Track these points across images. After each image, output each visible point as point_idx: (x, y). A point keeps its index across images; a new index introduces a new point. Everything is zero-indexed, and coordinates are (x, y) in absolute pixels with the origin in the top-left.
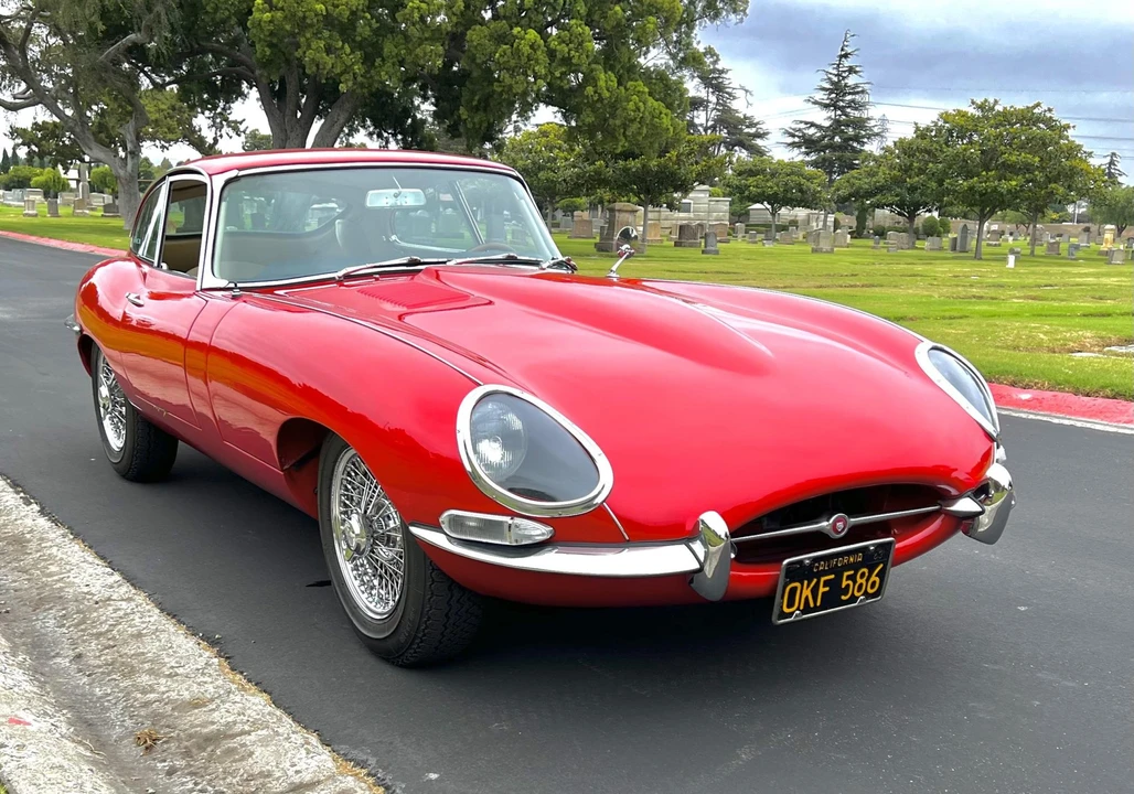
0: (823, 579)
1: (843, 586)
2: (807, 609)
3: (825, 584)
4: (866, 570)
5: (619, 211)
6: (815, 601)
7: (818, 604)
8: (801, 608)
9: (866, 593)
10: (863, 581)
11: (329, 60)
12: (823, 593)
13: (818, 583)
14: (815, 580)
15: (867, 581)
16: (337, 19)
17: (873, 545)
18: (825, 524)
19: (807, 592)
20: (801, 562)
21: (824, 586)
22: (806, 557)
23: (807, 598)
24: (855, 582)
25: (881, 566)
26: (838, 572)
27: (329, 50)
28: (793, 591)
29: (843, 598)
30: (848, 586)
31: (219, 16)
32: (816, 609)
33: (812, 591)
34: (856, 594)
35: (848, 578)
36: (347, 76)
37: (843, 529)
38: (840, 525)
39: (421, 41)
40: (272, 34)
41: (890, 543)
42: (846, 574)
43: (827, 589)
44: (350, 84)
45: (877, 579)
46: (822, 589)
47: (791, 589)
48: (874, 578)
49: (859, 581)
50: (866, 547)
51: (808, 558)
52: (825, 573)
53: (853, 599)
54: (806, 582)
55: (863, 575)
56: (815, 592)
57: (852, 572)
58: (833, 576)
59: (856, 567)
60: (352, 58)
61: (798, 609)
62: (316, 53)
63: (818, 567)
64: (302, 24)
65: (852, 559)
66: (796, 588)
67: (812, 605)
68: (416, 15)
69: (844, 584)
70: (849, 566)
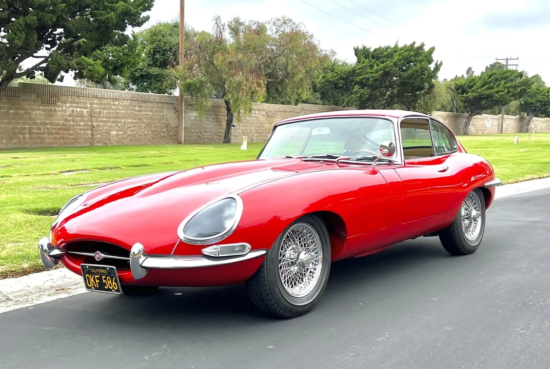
0: (96, 276)
4: (109, 278)
7: (98, 287)
8: (93, 286)
9: (113, 288)
12: (98, 283)
14: (93, 276)
15: (112, 282)
17: (108, 267)
19: (92, 280)
20: (85, 266)
21: (97, 279)
22: (87, 265)
23: (93, 283)
24: (107, 282)
25: (114, 278)
26: (101, 275)
30: (105, 283)
32: (98, 289)
34: (110, 288)
37: (99, 258)
38: (97, 256)
41: (113, 268)
42: (103, 277)
43: (98, 281)
45: (116, 283)
48: (114, 282)
49: (109, 282)
50: (106, 268)
52: (96, 274)
54: (91, 275)
56: (95, 281)
57: (105, 277)
58: (98, 276)
59: (106, 275)
63: (92, 271)
65: (103, 272)
66: (88, 277)
67: (96, 286)
69: (104, 281)
70: (103, 274)
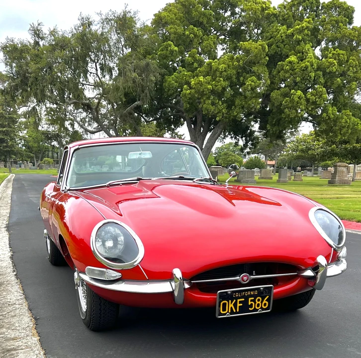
0: (238, 300)
1: (249, 304)
2: (232, 312)
3: (240, 302)
4: (260, 298)
5: (339, 166)
6: (236, 309)
7: (238, 311)
8: (230, 312)
9: (261, 308)
10: (260, 302)
11: (212, 108)
12: (239, 306)
13: (236, 302)
14: (235, 301)
15: (262, 302)
16: (216, 91)
17: (262, 287)
18: (238, 278)
19: (231, 305)
20: (226, 292)
21: (239, 303)
22: (229, 291)
23: (231, 308)
24: (255, 303)
25: (268, 297)
26: (247, 298)
27: (213, 104)
28: (224, 305)
29: (250, 309)
30: (252, 304)
31: (170, 93)
32: (236, 313)
33: (233, 305)
34: (257, 308)
35: (251, 301)
36: (220, 114)
37: (246, 281)
38: (245, 278)
39: (251, 98)
40: (190, 99)
41: (271, 287)
42: (250, 299)
43: (241, 305)
44: (221, 117)
45: (267, 303)
46: (239, 305)
47: (223, 304)
48: (265, 302)
49: (257, 302)
50: (259, 288)
51: (230, 291)
52: (240, 298)
53: (255, 310)
54: (230, 301)
55: (259, 300)
56: (235, 305)
57: (253, 298)
58: (243, 299)
59: (255, 296)
60: (222, 107)
61: (228, 312)
62: (207, 106)
63: (235, 295)
64: (202, 94)
65: (252, 293)
66: (226, 303)
67: (235, 311)
68: (249, 88)
69: (250, 303)
70: (251, 296)
